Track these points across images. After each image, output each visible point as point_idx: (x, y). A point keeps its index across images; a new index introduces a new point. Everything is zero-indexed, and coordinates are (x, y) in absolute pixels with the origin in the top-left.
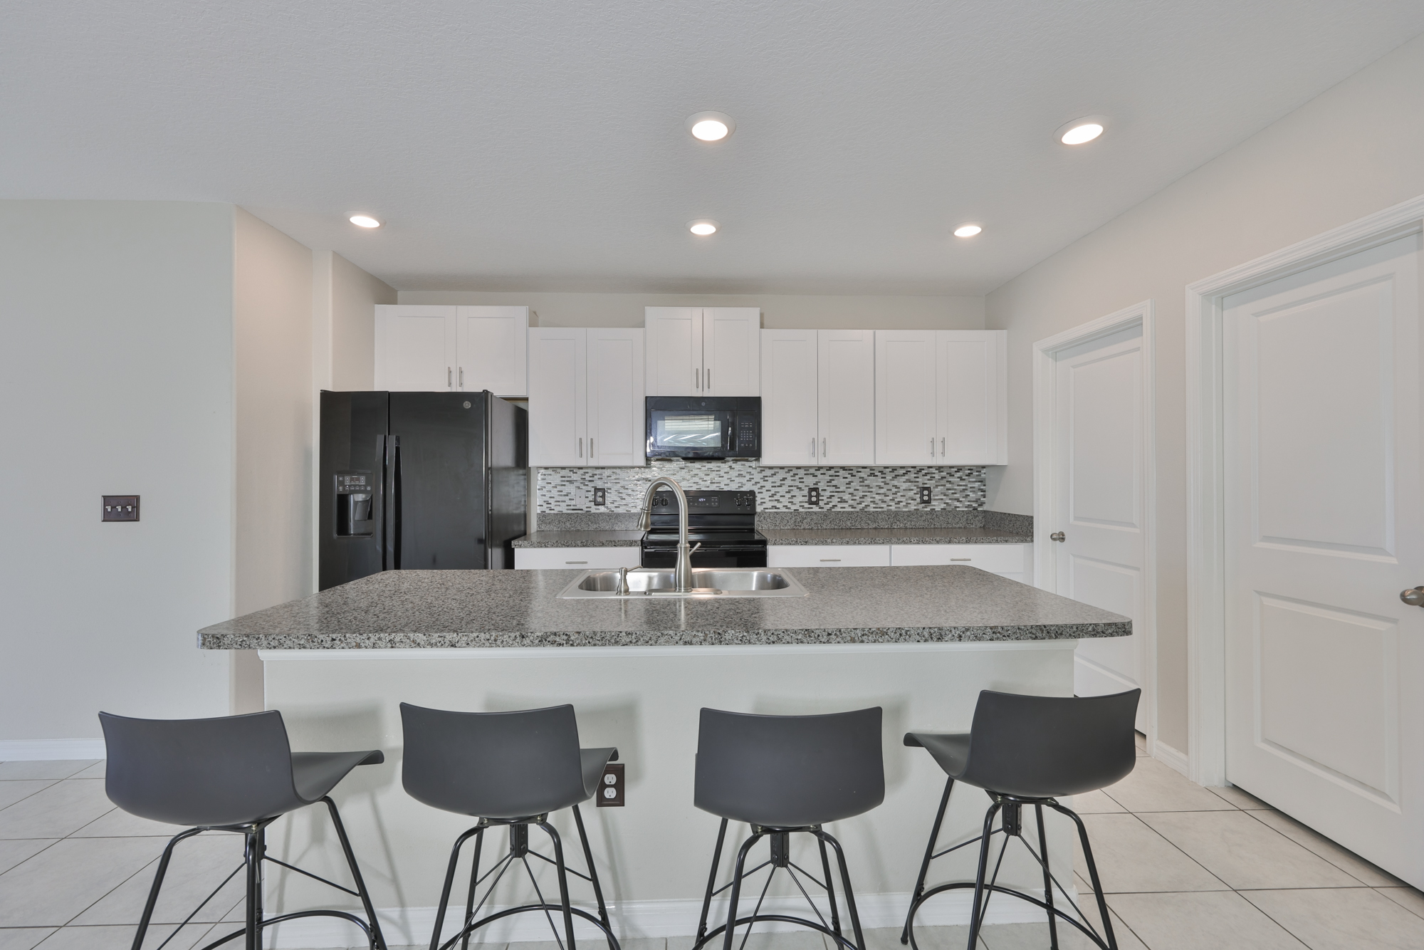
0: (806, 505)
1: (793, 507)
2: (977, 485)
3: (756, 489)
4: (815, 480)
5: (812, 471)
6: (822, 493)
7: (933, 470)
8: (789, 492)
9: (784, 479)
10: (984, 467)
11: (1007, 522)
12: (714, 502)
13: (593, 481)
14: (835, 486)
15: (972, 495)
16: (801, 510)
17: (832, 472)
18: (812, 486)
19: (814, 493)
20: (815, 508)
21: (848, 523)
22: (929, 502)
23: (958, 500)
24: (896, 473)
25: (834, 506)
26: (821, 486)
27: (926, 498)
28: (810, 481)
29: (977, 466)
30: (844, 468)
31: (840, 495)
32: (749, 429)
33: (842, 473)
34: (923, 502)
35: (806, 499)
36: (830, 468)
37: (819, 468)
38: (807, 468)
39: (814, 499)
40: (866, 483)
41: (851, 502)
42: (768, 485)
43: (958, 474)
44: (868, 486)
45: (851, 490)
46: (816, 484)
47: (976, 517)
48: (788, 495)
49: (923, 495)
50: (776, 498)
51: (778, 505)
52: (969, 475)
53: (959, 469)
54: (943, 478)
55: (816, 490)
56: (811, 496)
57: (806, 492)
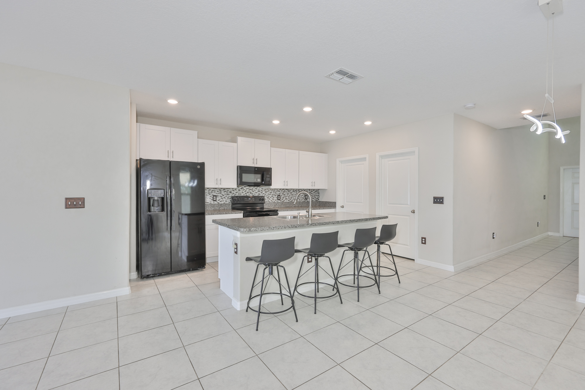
0: (277, 200)
1: (274, 201)
2: (318, 194)
3: (263, 195)
4: (279, 193)
5: (279, 190)
6: (281, 197)
7: (308, 190)
8: (272, 196)
9: (271, 193)
10: (319, 189)
11: (327, 204)
12: (253, 200)
13: (212, 193)
14: (284, 194)
15: (316, 197)
16: (276, 202)
17: (284, 190)
18: (279, 195)
19: (279, 197)
20: (279, 201)
21: (288, 205)
22: (307, 199)
23: (313, 199)
24: (299, 191)
25: (284, 200)
26: (281, 194)
27: (306, 198)
28: (278, 193)
29: (318, 189)
30: (286, 189)
31: (286, 197)
32: (269, 177)
33: (286, 191)
34: (306, 199)
35: (277, 198)
36: (283, 189)
37: (280, 189)
38: (277, 189)
39: (279, 198)
40: (292, 193)
41: (288, 199)
42: (267, 194)
43: (313, 191)
44: (292, 194)
45: (288, 196)
46: (280, 194)
47: (317, 203)
48: (272, 197)
49: (305, 197)
50: (269, 198)
51: (270, 200)
52: (316, 191)
53: (314, 190)
54: (310, 192)
55: (279, 196)
56: (278, 198)
57: (277, 196)
